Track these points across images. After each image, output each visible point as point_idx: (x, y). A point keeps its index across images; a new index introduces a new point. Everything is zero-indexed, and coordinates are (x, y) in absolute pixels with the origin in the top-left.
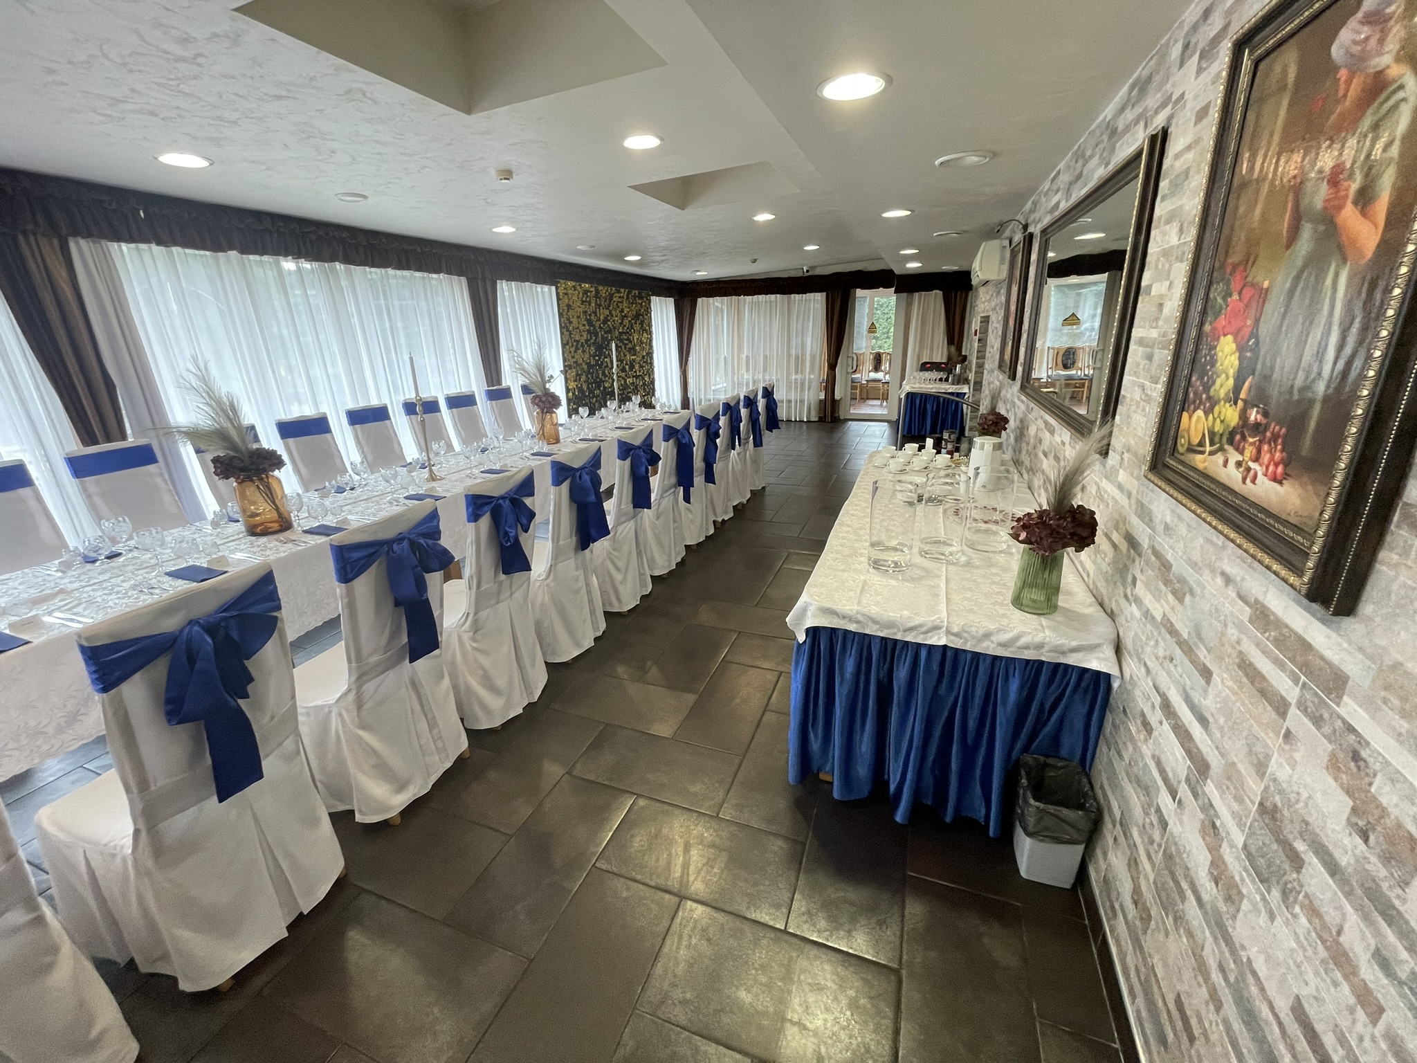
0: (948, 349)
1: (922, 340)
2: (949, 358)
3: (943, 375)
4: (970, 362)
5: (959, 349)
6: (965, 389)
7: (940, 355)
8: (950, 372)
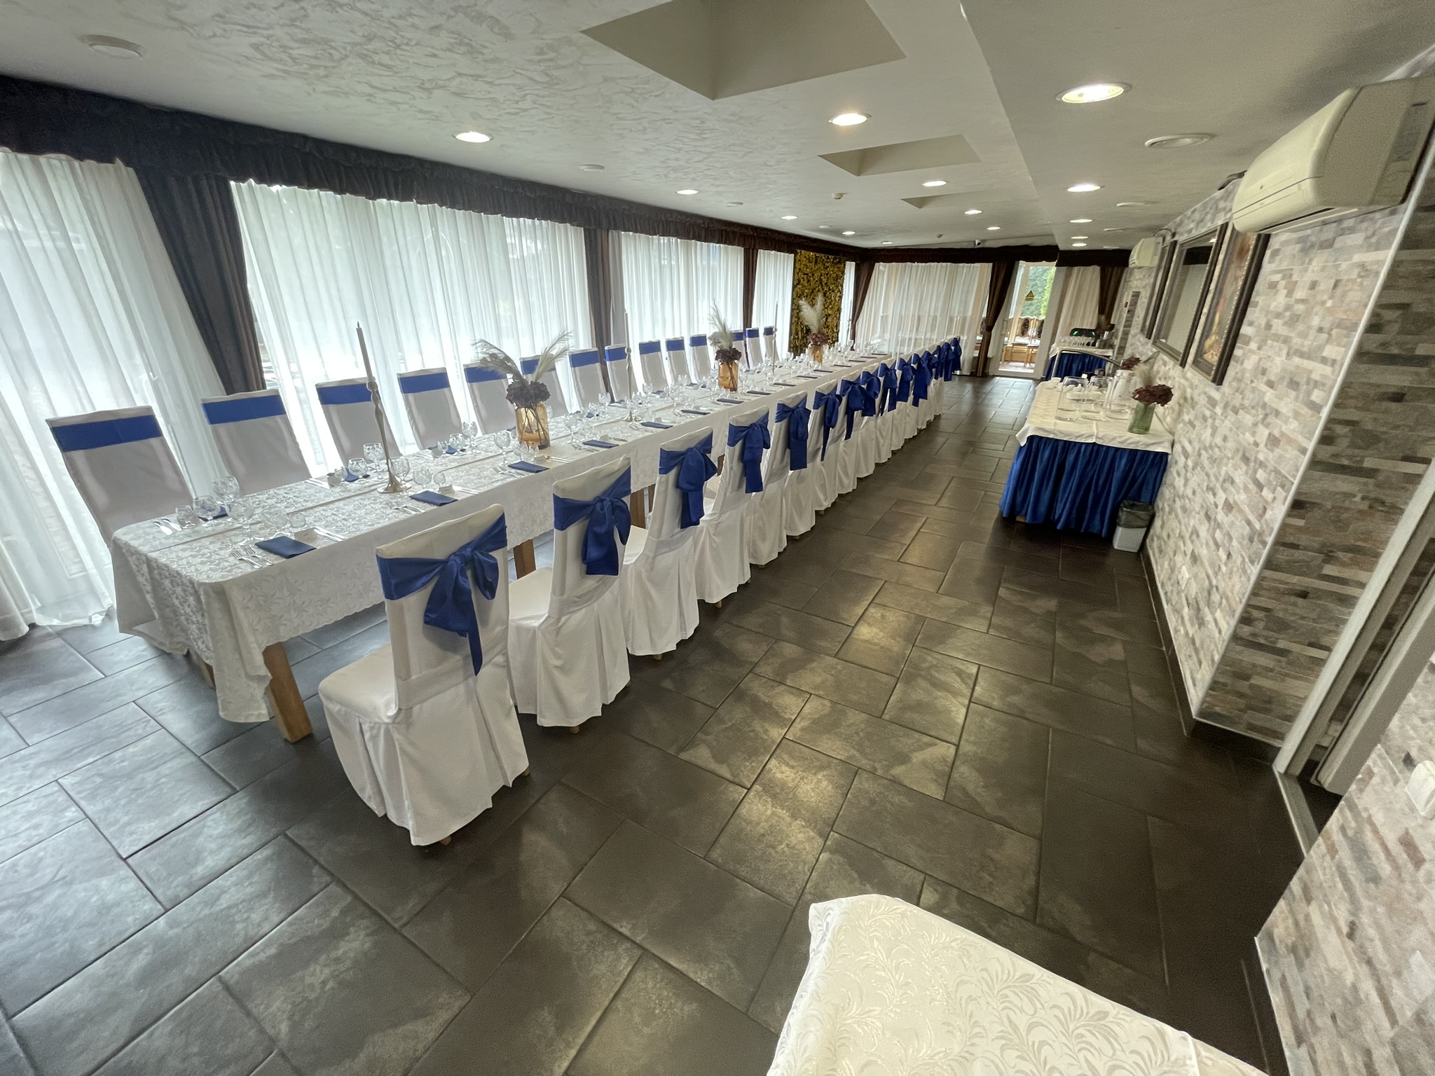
0: (1099, 318)
1: (1074, 311)
2: (1099, 326)
3: (1090, 340)
4: (1117, 331)
5: (1109, 317)
6: (1110, 353)
7: (1090, 322)
8: (1097, 337)
